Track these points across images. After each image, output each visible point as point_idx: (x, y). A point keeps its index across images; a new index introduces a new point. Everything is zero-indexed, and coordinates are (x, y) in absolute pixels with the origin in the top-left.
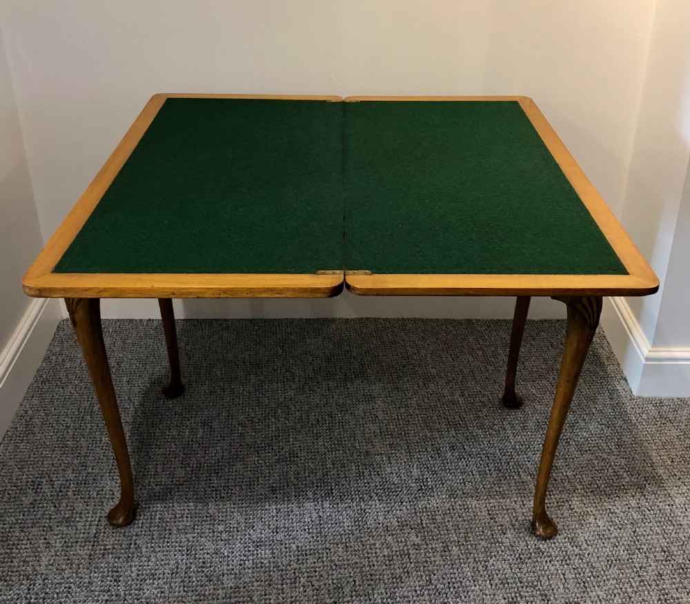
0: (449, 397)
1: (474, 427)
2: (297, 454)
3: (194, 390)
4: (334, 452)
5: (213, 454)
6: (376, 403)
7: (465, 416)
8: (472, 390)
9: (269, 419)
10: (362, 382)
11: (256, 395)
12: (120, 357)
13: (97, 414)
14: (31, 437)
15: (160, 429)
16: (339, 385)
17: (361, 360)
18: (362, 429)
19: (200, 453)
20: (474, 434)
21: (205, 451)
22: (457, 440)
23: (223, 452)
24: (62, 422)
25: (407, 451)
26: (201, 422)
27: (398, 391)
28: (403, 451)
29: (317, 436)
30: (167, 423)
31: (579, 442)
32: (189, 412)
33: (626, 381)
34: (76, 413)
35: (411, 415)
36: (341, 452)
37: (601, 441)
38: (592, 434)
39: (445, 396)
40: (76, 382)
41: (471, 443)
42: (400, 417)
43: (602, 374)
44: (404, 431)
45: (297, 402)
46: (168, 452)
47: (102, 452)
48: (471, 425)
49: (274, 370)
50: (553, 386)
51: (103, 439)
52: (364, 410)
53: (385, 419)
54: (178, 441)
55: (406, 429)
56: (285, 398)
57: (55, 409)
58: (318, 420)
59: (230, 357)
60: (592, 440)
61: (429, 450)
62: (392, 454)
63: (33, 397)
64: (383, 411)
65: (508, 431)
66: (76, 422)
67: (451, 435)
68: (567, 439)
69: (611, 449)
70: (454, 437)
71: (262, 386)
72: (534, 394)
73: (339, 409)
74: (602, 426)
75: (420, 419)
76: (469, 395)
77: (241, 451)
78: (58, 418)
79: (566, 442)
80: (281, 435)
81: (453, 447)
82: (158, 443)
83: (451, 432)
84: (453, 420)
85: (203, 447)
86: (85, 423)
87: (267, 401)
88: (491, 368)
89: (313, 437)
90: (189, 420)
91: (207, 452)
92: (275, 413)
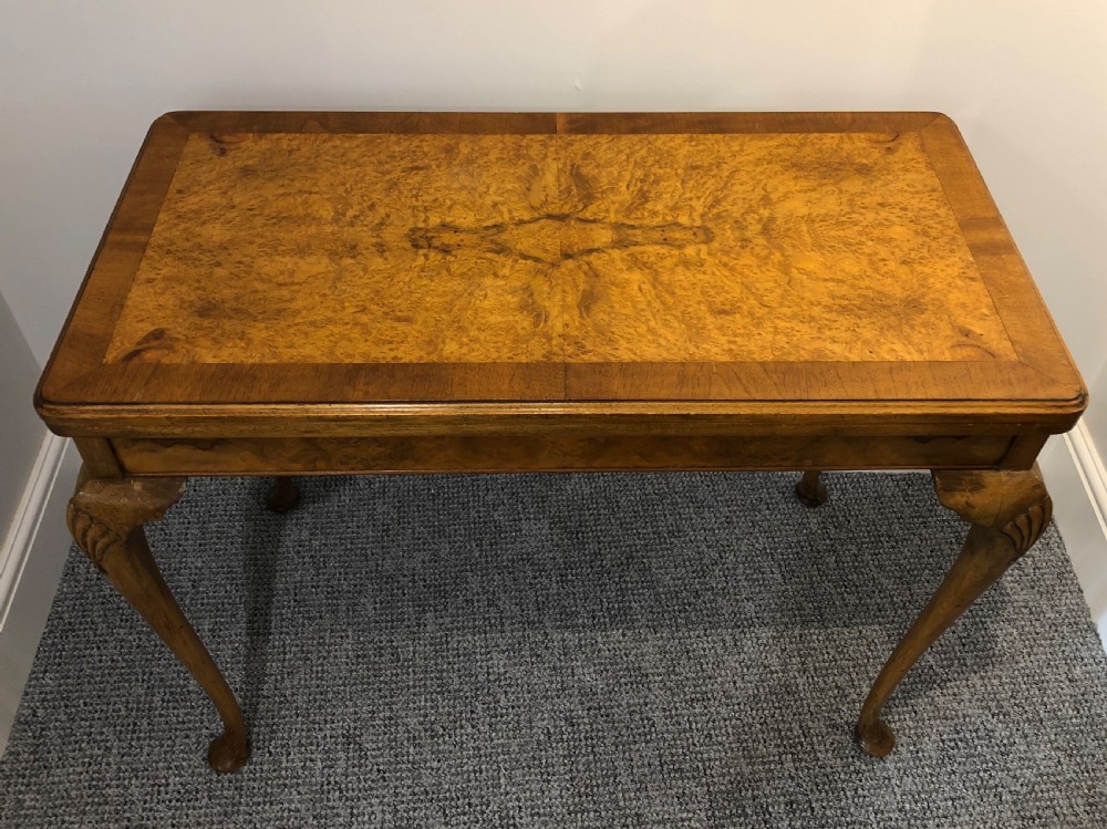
0: (780, 675)
1: (827, 751)
2: (514, 818)
3: (329, 652)
4: (579, 815)
5: (366, 818)
6: (650, 689)
7: (810, 723)
8: (820, 658)
9: (462, 727)
10: (624, 635)
11: (436, 664)
12: (196, 568)
13: (161, 715)
14: (43, 777)
15: (271, 754)
16: (583, 642)
17: (620, 577)
18: (627, 754)
19: (342, 812)
20: (829, 770)
21: (352, 808)
22: (798, 785)
23: (383, 812)
24: (98, 737)
25: (710, 813)
26: (343, 736)
27: (689, 658)
28: (703, 814)
29: (547, 775)
30: (283, 739)
31: (1018, 793)
32: (320, 707)
33: (1097, 635)
34: (123, 713)
35: (714, 721)
36: (592, 815)
37: (1058, 793)
38: (1041, 775)
39: (772, 673)
40: (122, 631)
41: (823, 794)
42: (694, 726)
43: (1053, 616)
44: (702, 760)
45: (510, 685)
46: (285, 814)
47: (170, 814)
48: (822, 748)
49: (467, 601)
50: (964, 645)
51: (170, 781)
52: (629, 705)
53: (667, 731)
54: (304, 784)
55: (705, 756)
56: (489, 674)
57: (85, 704)
58: (549, 732)
59: (388, 565)
60: (1042, 792)
61: (749, 811)
62: (683, 820)
63: (46, 671)
64: (664, 710)
65: (888, 765)
66: (123, 736)
67: (787, 773)
68: (997, 786)
69: (1077, 815)
70: (792, 778)
71: (448, 643)
72: (931, 667)
73: (587, 705)
74: (1060, 754)
75: (730, 730)
76: (815, 669)
77: (415, 810)
78: (91, 726)
79: (995, 796)
80: (483, 767)
81: (792, 803)
82: (269, 790)
83: (786, 765)
84: (789, 733)
85: (347, 799)
86: (139, 739)
87: (456, 680)
88: (853, 599)
89: (542, 774)
90: (321, 730)
91: (355, 811)
92: (472, 712)
